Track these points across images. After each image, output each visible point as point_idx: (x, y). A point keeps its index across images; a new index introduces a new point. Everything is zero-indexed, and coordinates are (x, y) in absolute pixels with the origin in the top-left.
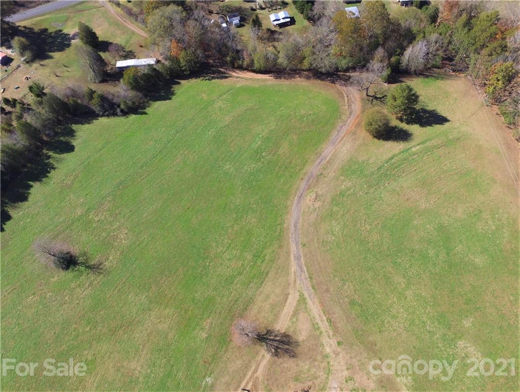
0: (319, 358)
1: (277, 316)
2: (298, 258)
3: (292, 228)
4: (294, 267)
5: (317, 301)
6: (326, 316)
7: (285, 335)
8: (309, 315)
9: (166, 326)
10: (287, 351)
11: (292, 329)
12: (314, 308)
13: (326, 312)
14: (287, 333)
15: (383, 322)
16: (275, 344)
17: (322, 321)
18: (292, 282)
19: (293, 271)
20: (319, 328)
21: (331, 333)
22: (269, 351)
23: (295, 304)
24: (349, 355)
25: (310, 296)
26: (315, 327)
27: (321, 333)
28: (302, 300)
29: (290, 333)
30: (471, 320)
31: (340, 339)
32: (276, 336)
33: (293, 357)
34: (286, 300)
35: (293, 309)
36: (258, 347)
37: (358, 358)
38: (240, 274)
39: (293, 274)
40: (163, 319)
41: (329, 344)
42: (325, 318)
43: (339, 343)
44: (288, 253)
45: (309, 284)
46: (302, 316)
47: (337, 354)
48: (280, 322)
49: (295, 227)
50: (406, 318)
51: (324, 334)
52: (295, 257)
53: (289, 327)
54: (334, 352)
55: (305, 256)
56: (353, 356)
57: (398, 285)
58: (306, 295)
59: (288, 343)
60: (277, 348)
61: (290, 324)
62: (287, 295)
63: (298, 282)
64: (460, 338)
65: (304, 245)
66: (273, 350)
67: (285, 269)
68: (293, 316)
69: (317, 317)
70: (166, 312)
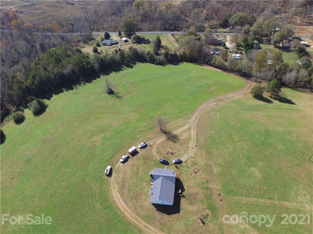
0: (185, 146)
1: (176, 129)
2: (196, 117)
3: (200, 109)
4: (193, 119)
5: (195, 131)
6: (196, 136)
7: (176, 136)
8: (190, 133)
9: (133, 118)
10: (173, 140)
11: (180, 135)
12: (193, 133)
13: (198, 135)
14: (177, 135)
15: (220, 147)
16: (170, 136)
17: (194, 137)
18: (189, 123)
19: (192, 120)
20: (191, 138)
21: (195, 141)
22: (166, 137)
23: (186, 129)
24: (198, 151)
25: (194, 128)
26: (189, 137)
27: (191, 140)
28: (190, 129)
29: (178, 136)
30: (263, 163)
31: (197, 144)
32: (172, 134)
33: (174, 142)
34: (183, 126)
35: (184, 129)
36: (163, 135)
37: (201, 153)
38: (170, 114)
39: (191, 121)
40: (133, 116)
41: (192, 144)
42: (195, 137)
43: (196, 146)
44: (193, 115)
45: (196, 125)
46: (186, 133)
47: (193, 148)
48: (176, 131)
49: (201, 109)
50: (231, 150)
51: (192, 141)
52: (195, 117)
53: (179, 134)
54: (192, 147)
55: (200, 118)
56: (200, 151)
57: (234, 140)
58: (192, 128)
59: (175, 138)
60: (169, 138)
61: (180, 133)
62: (184, 126)
63: (192, 123)
64: (253, 167)
65: (202, 115)
66: (167, 138)
67: (189, 118)
68: (183, 131)
69: (192, 135)
70: (135, 115)
